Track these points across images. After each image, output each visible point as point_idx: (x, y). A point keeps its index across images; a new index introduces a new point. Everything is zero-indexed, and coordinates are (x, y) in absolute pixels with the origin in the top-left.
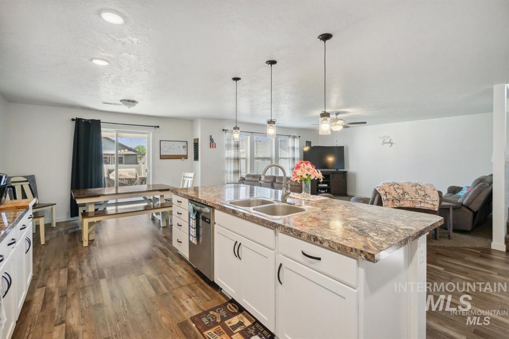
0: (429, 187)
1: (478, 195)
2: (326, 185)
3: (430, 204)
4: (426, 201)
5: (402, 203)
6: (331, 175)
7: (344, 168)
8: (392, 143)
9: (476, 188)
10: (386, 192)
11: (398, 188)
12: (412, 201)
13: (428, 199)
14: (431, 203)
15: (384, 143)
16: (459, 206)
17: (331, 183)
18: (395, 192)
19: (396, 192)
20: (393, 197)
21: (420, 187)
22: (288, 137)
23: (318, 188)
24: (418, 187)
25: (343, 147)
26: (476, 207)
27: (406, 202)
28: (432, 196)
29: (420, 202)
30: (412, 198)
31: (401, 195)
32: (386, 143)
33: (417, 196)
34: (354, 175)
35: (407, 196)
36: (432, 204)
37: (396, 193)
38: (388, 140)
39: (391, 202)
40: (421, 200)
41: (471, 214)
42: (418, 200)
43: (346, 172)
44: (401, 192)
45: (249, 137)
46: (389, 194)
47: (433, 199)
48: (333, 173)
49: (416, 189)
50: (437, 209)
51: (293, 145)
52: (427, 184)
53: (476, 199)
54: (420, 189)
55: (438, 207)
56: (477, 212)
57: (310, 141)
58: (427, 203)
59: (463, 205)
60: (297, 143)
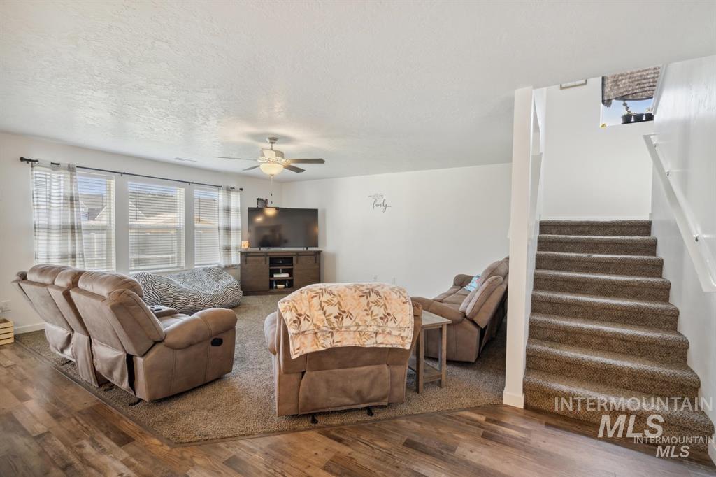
0: (395, 296)
1: (488, 297)
2: (286, 275)
3: (396, 336)
4: (388, 330)
5: (337, 337)
6: (294, 258)
7: (317, 246)
8: (386, 206)
9: (485, 285)
10: (300, 315)
11: (329, 303)
12: (360, 332)
13: (391, 324)
14: (397, 333)
15: (375, 205)
16: (460, 318)
17: (294, 272)
18: (321, 312)
19: (325, 313)
20: (315, 325)
21: (378, 298)
22: (216, 189)
23: (271, 282)
24: (373, 297)
25: (317, 210)
26: (484, 319)
27: (346, 334)
28: (399, 317)
29: (376, 333)
30: (358, 325)
31: (333, 320)
32: (377, 205)
33: (368, 318)
34: (333, 256)
35: (347, 322)
36: (399, 335)
37: (323, 317)
38: (380, 201)
39: (310, 337)
40: (375, 328)
41: (476, 332)
42: (371, 329)
43: (319, 253)
44: (334, 311)
45: (113, 182)
46: (307, 318)
47: (401, 325)
48: (298, 254)
49: (368, 303)
50: (408, 347)
51: (226, 204)
52: (392, 289)
53: (484, 306)
54: (376, 303)
55: (411, 341)
56: (486, 327)
57: (264, 199)
58: (389, 333)
59: (465, 317)
60: (235, 201)
